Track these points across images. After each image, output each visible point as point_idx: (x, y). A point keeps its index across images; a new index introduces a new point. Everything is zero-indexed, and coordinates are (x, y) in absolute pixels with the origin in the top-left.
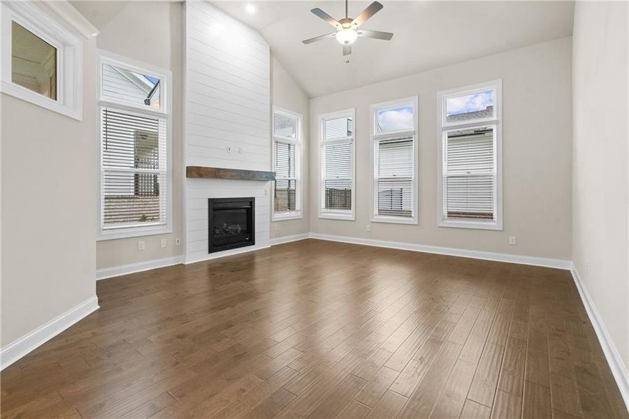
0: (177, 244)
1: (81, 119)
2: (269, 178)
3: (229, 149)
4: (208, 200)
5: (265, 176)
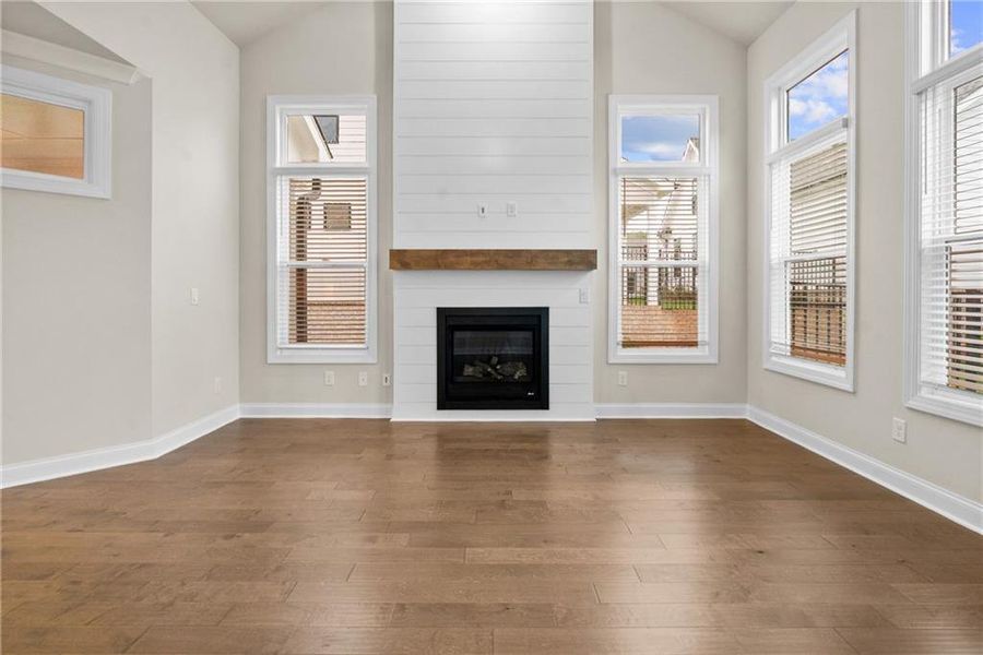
0: (384, 384)
1: (108, 196)
2: (578, 264)
3: (483, 210)
4: (435, 311)
5: (566, 259)
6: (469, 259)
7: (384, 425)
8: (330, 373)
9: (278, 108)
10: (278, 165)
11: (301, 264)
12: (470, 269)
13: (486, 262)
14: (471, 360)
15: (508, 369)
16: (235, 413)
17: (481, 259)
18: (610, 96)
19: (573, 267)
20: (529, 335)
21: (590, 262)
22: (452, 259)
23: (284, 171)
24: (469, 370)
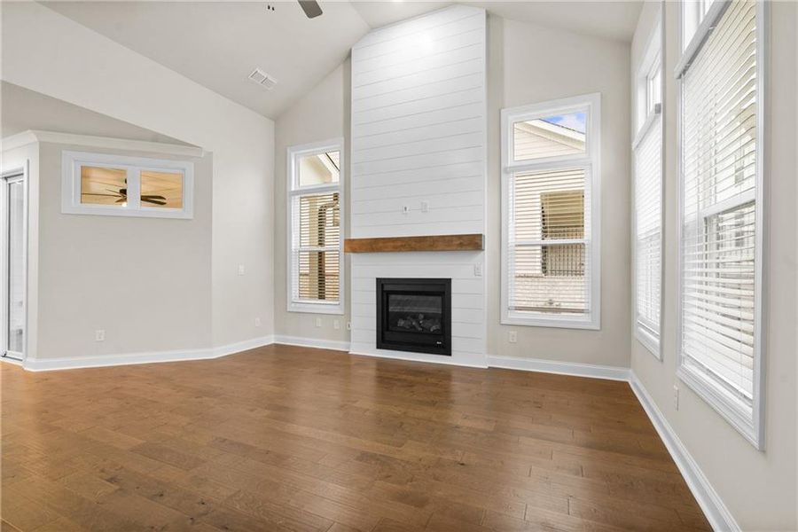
0: (347, 329)
1: (191, 218)
2: (468, 245)
3: (406, 208)
4: (375, 280)
5: (458, 242)
6: (392, 244)
7: (345, 356)
8: (319, 320)
9: (293, 155)
10: (293, 189)
11: (321, 249)
12: (391, 251)
13: (402, 246)
14: (403, 316)
15: (427, 324)
16: (271, 339)
17: (399, 244)
18: (502, 110)
19: (464, 248)
20: (439, 299)
21: (477, 243)
22: (381, 245)
23: (296, 193)
24: (401, 323)
